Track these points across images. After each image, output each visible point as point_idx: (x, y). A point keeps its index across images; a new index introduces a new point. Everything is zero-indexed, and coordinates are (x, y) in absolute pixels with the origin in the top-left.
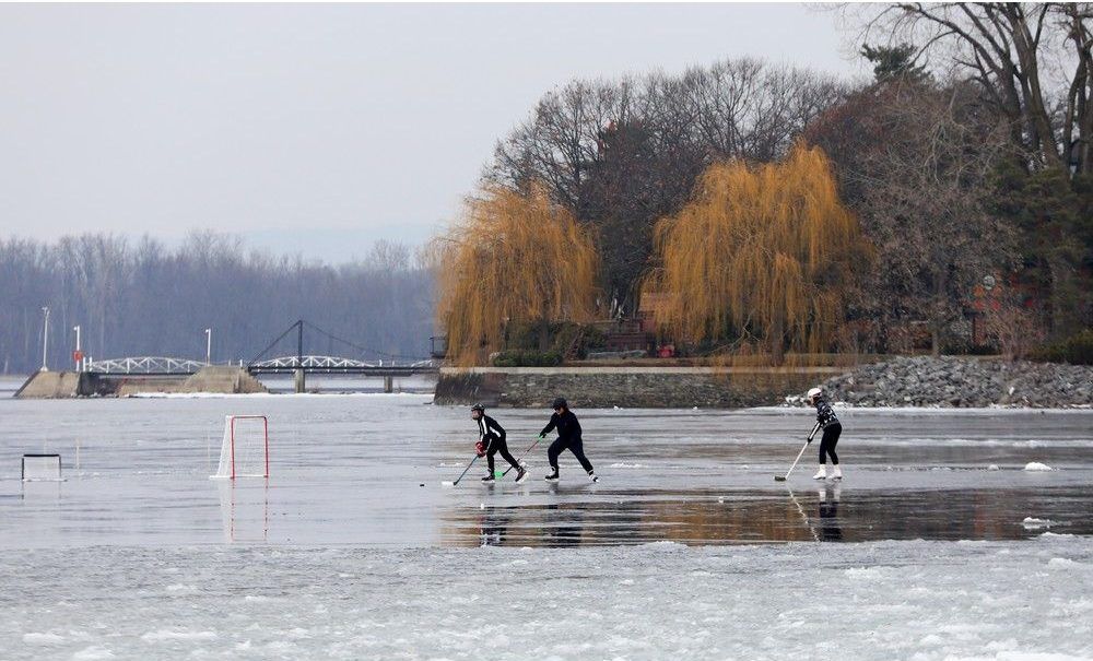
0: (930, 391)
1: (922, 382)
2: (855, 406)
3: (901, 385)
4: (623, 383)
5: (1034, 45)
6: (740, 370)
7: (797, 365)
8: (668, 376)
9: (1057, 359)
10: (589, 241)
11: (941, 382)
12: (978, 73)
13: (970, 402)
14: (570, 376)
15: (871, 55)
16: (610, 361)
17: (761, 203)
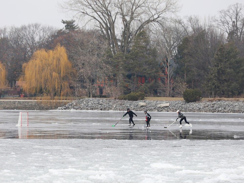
0: (94, 106)
1: (92, 104)
2: (76, 110)
3: (87, 105)
4: (15, 103)
5: (114, 23)
6: (44, 101)
7: (58, 100)
8: (26, 102)
9: (125, 99)
10: (5, 69)
11: (97, 104)
12: (100, 29)
13: (105, 109)
14: (2, 102)
15: (64, 22)
16: (10, 98)
17: (49, 60)
